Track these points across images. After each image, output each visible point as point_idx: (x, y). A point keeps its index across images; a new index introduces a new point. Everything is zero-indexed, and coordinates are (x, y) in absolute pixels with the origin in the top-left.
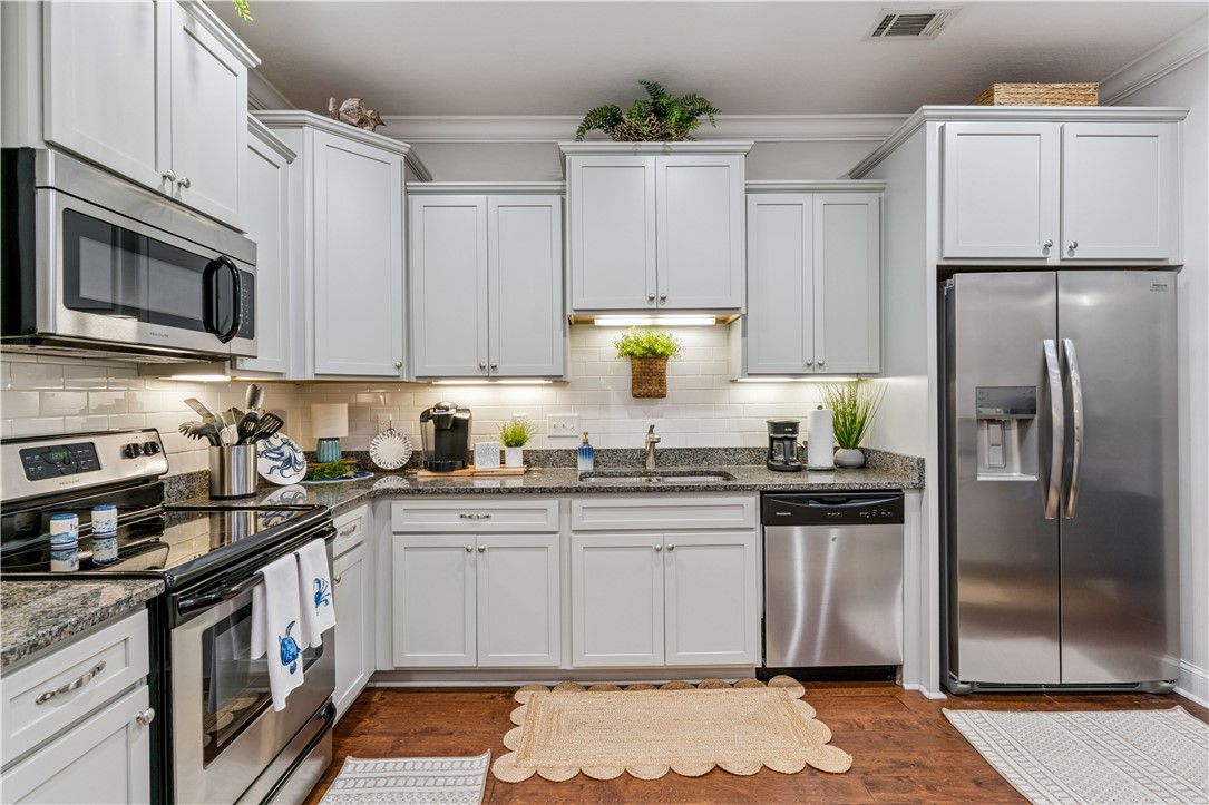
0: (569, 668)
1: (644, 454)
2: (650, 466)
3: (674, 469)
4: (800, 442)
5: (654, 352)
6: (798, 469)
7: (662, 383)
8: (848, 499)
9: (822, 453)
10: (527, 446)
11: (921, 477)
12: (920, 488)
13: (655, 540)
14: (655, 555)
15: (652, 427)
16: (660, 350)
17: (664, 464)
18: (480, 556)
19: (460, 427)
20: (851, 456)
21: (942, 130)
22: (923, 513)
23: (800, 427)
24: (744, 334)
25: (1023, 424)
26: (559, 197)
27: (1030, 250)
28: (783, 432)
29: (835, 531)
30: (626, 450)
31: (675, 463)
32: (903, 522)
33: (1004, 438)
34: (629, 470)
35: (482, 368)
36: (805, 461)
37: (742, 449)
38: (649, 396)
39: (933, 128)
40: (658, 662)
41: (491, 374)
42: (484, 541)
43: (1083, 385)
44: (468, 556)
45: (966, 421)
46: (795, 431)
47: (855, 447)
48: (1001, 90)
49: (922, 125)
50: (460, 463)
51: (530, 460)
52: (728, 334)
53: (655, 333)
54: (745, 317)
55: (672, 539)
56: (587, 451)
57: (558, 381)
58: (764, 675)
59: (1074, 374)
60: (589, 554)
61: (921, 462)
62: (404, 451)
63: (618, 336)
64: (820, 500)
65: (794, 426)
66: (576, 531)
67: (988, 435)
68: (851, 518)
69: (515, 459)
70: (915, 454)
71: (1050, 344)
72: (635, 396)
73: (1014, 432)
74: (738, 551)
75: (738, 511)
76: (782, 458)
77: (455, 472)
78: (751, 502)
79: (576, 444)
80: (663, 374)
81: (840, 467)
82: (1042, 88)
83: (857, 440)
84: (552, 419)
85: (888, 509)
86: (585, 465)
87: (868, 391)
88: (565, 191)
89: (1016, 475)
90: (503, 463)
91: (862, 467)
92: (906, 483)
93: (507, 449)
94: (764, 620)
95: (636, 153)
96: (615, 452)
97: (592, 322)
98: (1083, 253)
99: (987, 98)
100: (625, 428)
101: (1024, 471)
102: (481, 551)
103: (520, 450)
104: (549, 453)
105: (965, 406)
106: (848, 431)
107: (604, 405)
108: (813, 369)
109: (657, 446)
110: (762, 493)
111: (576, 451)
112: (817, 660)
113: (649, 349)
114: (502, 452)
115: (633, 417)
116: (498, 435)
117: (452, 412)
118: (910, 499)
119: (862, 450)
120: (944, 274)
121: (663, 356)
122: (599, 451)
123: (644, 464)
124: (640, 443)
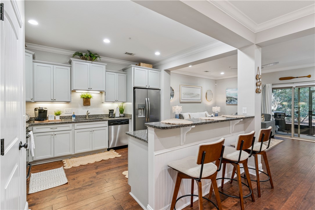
0: (74, 154)
1: (86, 116)
2: (87, 118)
3: (92, 118)
4: (114, 113)
5: (88, 97)
6: (114, 117)
7: (90, 103)
8: (121, 121)
9: (117, 114)
10: (60, 115)
11: (131, 117)
12: (131, 119)
13: (91, 130)
14: (90, 132)
15: (88, 111)
16: (89, 97)
17: (90, 118)
18: (55, 136)
19: (45, 112)
20: (122, 115)
21: (134, 68)
22: (131, 122)
23: (114, 111)
24: (105, 95)
25: (144, 109)
26: (70, 68)
27: (144, 86)
28: (111, 111)
29: (119, 126)
30: (82, 115)
31: (92, 117)
32: (129, 124)
33: (141, 111)
34: (83, 119)
35: (52, 100)
36: (115, 116)
37: (104, 115)
38: (87, 105)
39: (133, 68)
40: (91, 150)
41: (53, 101)
42: (55, 133)
43: (150, 104)
44: (52, 136)
45: (137, 109)
46: (113, 111)
47: (122, 113)
48: (141, 64)
49: (131, 67)
50: (45, 119)
51: (61, 118)
52: (102, 94)
53: (88, 94)
54: (105, 92)
55: (93, 129)
56: (74, 116)
57: (68, 102)
58: (109, 150)
59: (149, 103)
60: (78, 133)
61: (131, 115)
62: (28, 117)
63: (80, 94)
64: (117, 121)
65: (113, 110)
66: (75, 129)
67: (140, 111)
68: (122, 124)
69: (58, 118)
70: (131, 114)
71: (146, 99)
72: (84, 105)
73: (143, 110)
74: (105, 130)
75: (105, 124)
76: (111, 116)
77: (45, 121)
78: (107, 122)
79: (71, 115)
80: (90, 101)
81: (120, 117)
82: (146, 64)
83: (123, 112)
84: (66, 110)
85: (127, 122)
86: (73, 118)
87: (125, 104)
88: (71, 67)
89: (143, 116)
90: (55, 119)
91: (124, 117)
92: (129, 118)
93: (56, 116)
94: (109, 141)
95: (86, 62)
96: (80, 116)
97: (75, 91)
98: (151, 87)
99: (140, 65)
100: (82, 111)
101: (144, 116)
102: (55, 135)
103: (59, 116)
104: (65, 117)
105: (137, 107)
106: (122, 111)
107: (77, 107)
108: (116, 101)
109: (89, 114)
110: (108, 121)
111: (71, 116)
112: (115, 146)
113: (87, 97)
114: (55, 117)
115: (83, 109)
116: (54, 113)
117: (44, 108)
118: (130, 120)
119: (124, 114)
120: (134, 88)
121: (90, 98)
122: (76, 116)
123: (86, 118)
124: (85, 114)
